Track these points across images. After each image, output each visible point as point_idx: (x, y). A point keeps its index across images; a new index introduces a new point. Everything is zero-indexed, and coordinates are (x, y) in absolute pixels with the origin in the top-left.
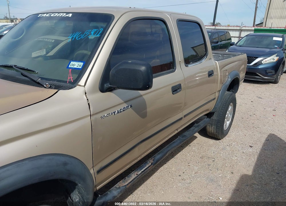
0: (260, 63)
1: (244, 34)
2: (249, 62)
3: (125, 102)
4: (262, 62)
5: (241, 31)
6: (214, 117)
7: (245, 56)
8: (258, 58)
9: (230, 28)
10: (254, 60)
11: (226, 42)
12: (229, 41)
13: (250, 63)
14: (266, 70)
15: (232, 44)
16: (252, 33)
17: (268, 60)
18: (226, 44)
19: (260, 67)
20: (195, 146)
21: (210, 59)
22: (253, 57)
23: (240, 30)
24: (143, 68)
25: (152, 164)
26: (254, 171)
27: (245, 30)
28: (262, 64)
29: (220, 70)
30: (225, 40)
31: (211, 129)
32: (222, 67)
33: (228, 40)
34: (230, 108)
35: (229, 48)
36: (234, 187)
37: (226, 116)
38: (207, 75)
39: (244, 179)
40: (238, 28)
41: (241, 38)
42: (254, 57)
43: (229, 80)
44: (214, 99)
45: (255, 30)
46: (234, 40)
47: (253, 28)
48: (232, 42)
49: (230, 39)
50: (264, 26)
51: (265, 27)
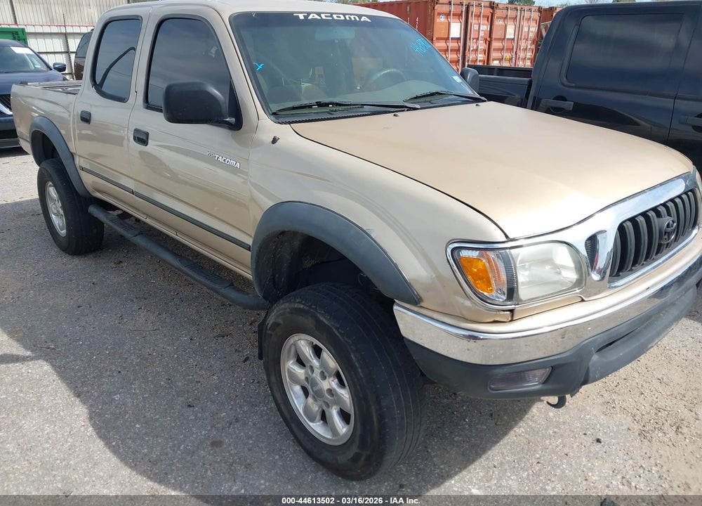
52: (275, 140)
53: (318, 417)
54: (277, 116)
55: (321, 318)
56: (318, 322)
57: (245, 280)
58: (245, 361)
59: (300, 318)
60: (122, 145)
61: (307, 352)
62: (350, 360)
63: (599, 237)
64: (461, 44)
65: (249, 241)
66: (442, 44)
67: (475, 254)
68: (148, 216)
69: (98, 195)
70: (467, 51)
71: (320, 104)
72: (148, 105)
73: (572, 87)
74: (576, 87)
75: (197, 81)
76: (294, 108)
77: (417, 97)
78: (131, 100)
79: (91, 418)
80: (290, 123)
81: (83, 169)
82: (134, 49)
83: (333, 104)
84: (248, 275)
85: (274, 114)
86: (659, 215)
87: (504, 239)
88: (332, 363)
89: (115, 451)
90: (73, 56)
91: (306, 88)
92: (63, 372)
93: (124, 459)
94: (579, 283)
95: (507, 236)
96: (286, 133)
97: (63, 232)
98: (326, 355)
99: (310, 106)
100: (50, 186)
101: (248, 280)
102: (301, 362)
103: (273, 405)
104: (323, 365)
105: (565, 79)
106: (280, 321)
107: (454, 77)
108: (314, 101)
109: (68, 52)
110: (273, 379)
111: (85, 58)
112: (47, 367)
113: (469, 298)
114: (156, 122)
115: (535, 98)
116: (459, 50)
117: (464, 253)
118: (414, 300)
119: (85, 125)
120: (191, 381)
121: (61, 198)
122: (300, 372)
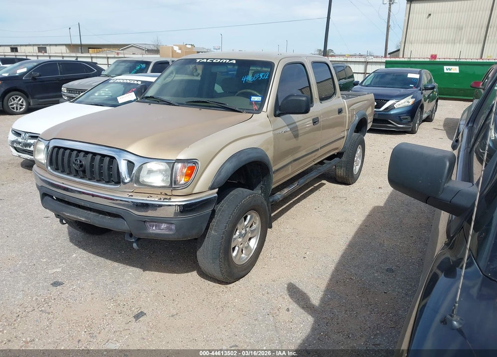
0: (391, 107)
1: (371, 69)
2: (378, 107)
3: (288, 125)
4: (395, 106)
5: (367, 63)
6: (344, 158)
7: (372, 96)
8: (388, 100)
9: (349, 59)
10: (385, 103)
11: (347, 80)
12: (351, 80)
13: (380, 108)
14: (400, 117)
15: (356, 84)
16: (383, 67)
17: (402, 103)
18: (347, 83)
19: (392, 112)
20: (325, 190)
21: (339, 97)
22: (383, 100)
23: (365, 64)
24: (304, 99)
25: (298, 185)
26: (385, 204)
27: (372, 62)
28: (395, 108)
29: (348, 109)
30: (345, 78)
31: (341, 172)
32: (349, 106)
33: (349, 77)
34: (359, 151)
35: (353, 89)
36: (367, 214)
37: (355, 158)
38: (337, 112)
39: (376, 210)
40: (363, 60)
41: (367, 75)
42: (385, 100)
43: (356, 119)
44: (343, 137)
45: (388, 64)
46: (358, 78)
47: (384, 60)
48: (355, 80)
49: (352, 76)
50: (401, 56)
51: (403, 57)
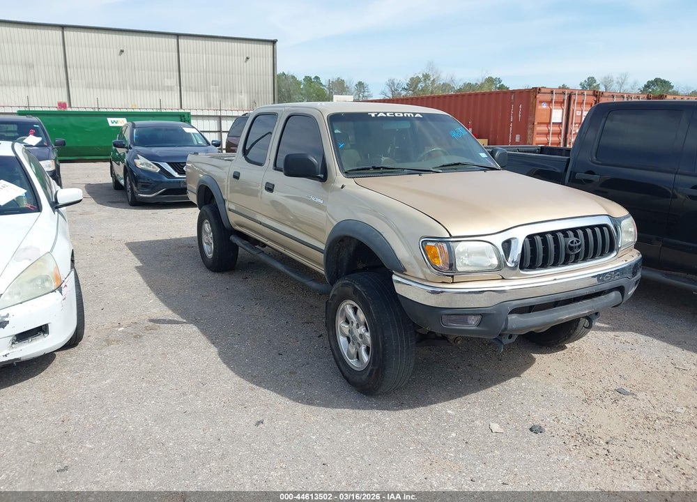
52: (343, 187)
53: (355, 356)
54: (347, 174)
55: (357, 287)
56: (355, 290)
57: (321, 275)
58: (319, 337)
59: (346, 288)
60: (257, 196)
61: (350, 312)
62: (369, 309)
63: (513, 242)
64: (563, 129)
65: (323, 247)
66: (543, 128)
67: (433, 244)
68: (269, 239)
69: (237, 228)
70: (568, 135)
71: (374, 168)
72: (276, 168)
73: (598, 164)
74: (601, 165)
75: (303, 152)
76: (358, 170)
77: (443, 166)
78: (266, 164)
79: (219, 355)
80: (353, 178)
81: (230, 210)
82: (271, 133)
83: (383, 168)
84: (322, 270)
85: (346, 173)
86: (566, 236)
87: (448, 236)
88: (362, 316)
89: (233, 369)
90: (225, 136)
91: (385, 160)
92: (204, 331)
93: (238, 373)
94: (499, 267)
95: (450, 235)
96: (350, 183)
97: (210, 256)
98: (360, 311)
99: (368, 169)
100: (207, 223)
101: (323, 275)
102: (347, 322)
103: (333, 359)
104: (358, 319)
105: (595, 158)
106: (336, 293)
107: (481, 154)
108: (371, 167)
109: (220, 132)
110: (331, 333)
111: (240, 137)
112: (195, 328)
113: (429, 268)
114: (279, 178)
115: (571, 172)
116: (560, 133)
117: (429, 244)
118: (402, 271)
119: (235, 180)
120: (283, 343)
121: (213, 231)
122: (346, 328)
